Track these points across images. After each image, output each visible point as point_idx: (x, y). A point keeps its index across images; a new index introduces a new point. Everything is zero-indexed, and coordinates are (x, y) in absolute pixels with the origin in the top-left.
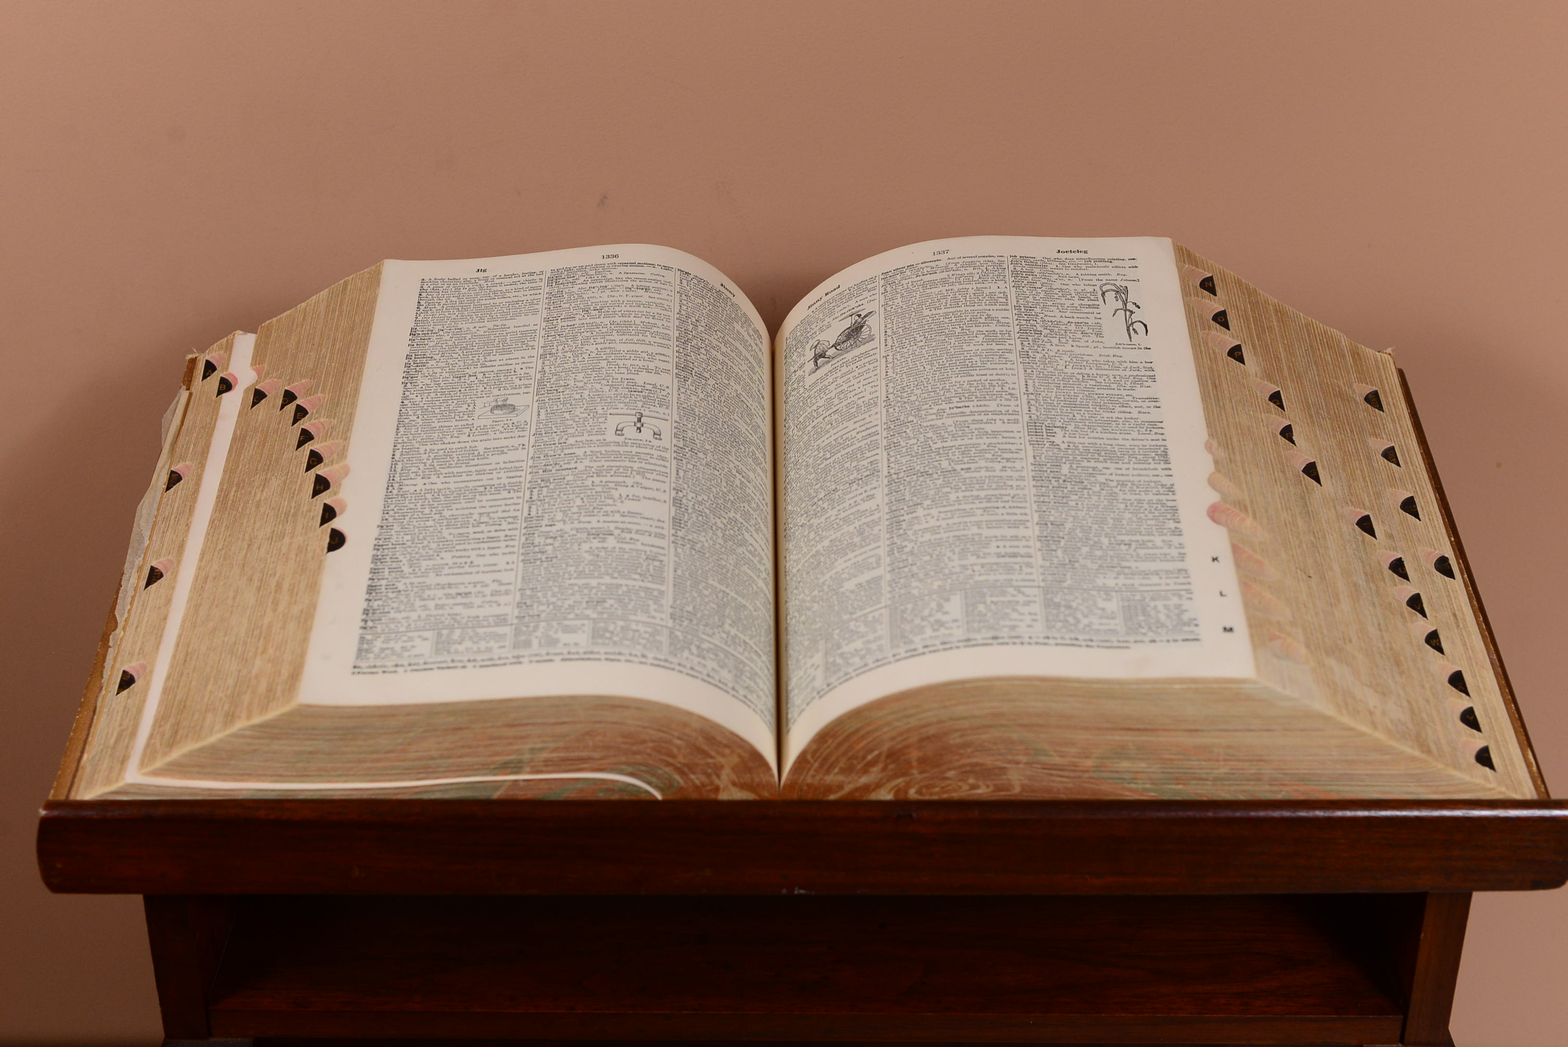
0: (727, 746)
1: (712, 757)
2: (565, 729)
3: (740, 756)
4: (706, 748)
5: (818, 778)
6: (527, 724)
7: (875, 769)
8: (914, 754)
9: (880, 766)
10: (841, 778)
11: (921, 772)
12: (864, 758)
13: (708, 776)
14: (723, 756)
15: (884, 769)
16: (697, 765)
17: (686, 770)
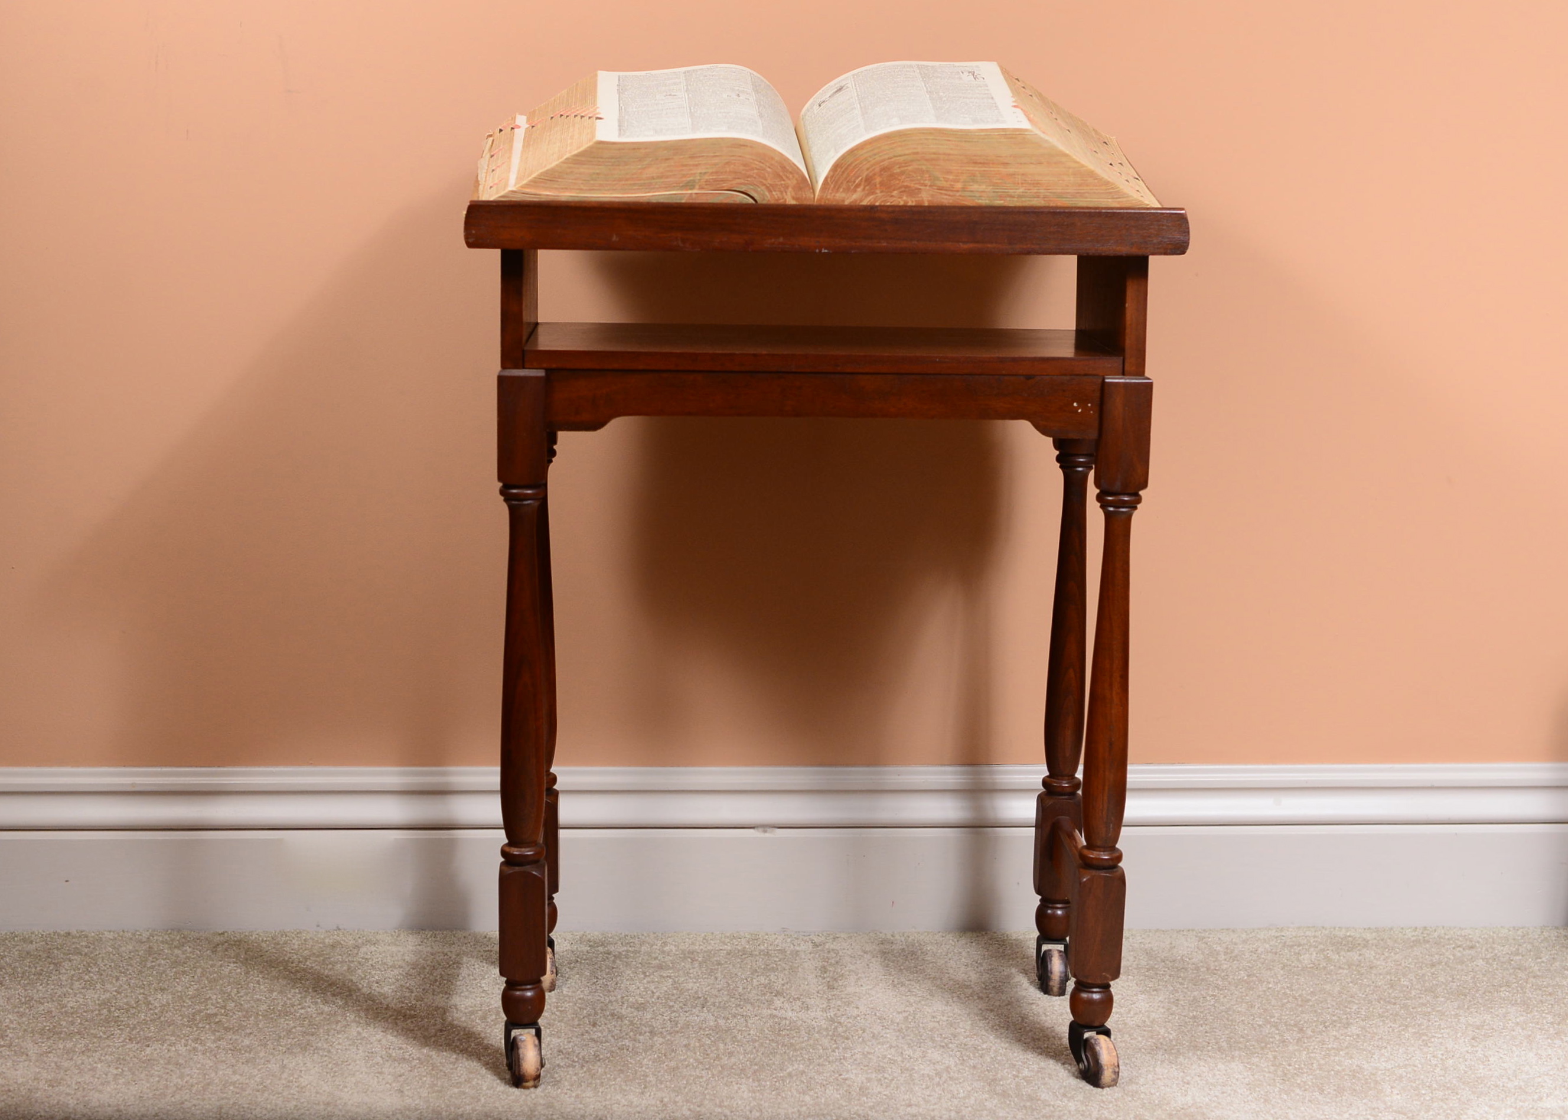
0: (791, 173)
1: (784, 180)
2: (716, 160)
3: (796, 179)
4: (781, 174)
5: (833, 194)
6: (700, 157)
7: (859, 189)
8: (878, 180)
9: (862, 187)
10: (843, 195)
11: (881, 192)
12: (854, 182)
13: (781, 192)
14: (789, 179)
15: (864, 189)
16: (777, 185)
17: (771, 188)
